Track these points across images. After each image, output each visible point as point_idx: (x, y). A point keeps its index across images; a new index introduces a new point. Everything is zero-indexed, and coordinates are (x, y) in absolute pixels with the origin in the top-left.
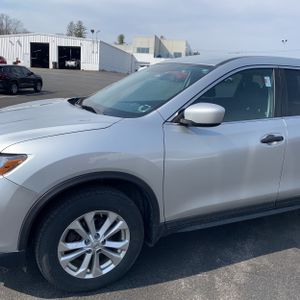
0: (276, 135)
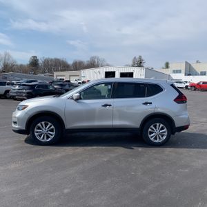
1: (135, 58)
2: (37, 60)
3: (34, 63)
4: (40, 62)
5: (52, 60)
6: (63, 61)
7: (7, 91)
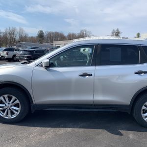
0: (88, 73)
1: (114, 30)
2: (43, 33)
3: (41, 35)
4: (45, 34)
5: (53, 33)
6: (61, 34)
7: (14, 56)
